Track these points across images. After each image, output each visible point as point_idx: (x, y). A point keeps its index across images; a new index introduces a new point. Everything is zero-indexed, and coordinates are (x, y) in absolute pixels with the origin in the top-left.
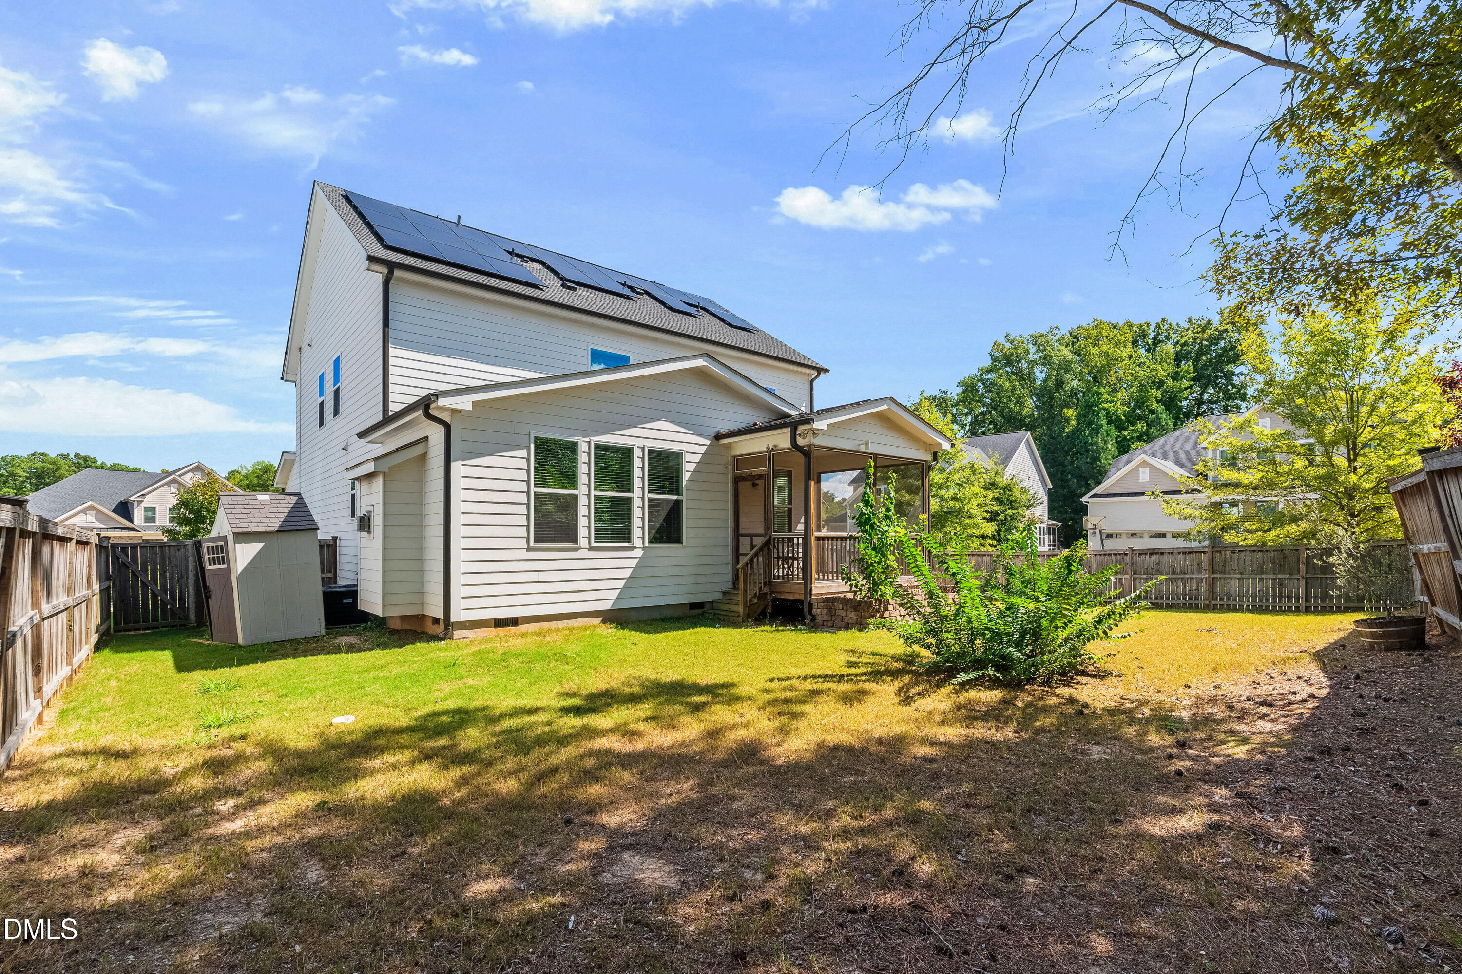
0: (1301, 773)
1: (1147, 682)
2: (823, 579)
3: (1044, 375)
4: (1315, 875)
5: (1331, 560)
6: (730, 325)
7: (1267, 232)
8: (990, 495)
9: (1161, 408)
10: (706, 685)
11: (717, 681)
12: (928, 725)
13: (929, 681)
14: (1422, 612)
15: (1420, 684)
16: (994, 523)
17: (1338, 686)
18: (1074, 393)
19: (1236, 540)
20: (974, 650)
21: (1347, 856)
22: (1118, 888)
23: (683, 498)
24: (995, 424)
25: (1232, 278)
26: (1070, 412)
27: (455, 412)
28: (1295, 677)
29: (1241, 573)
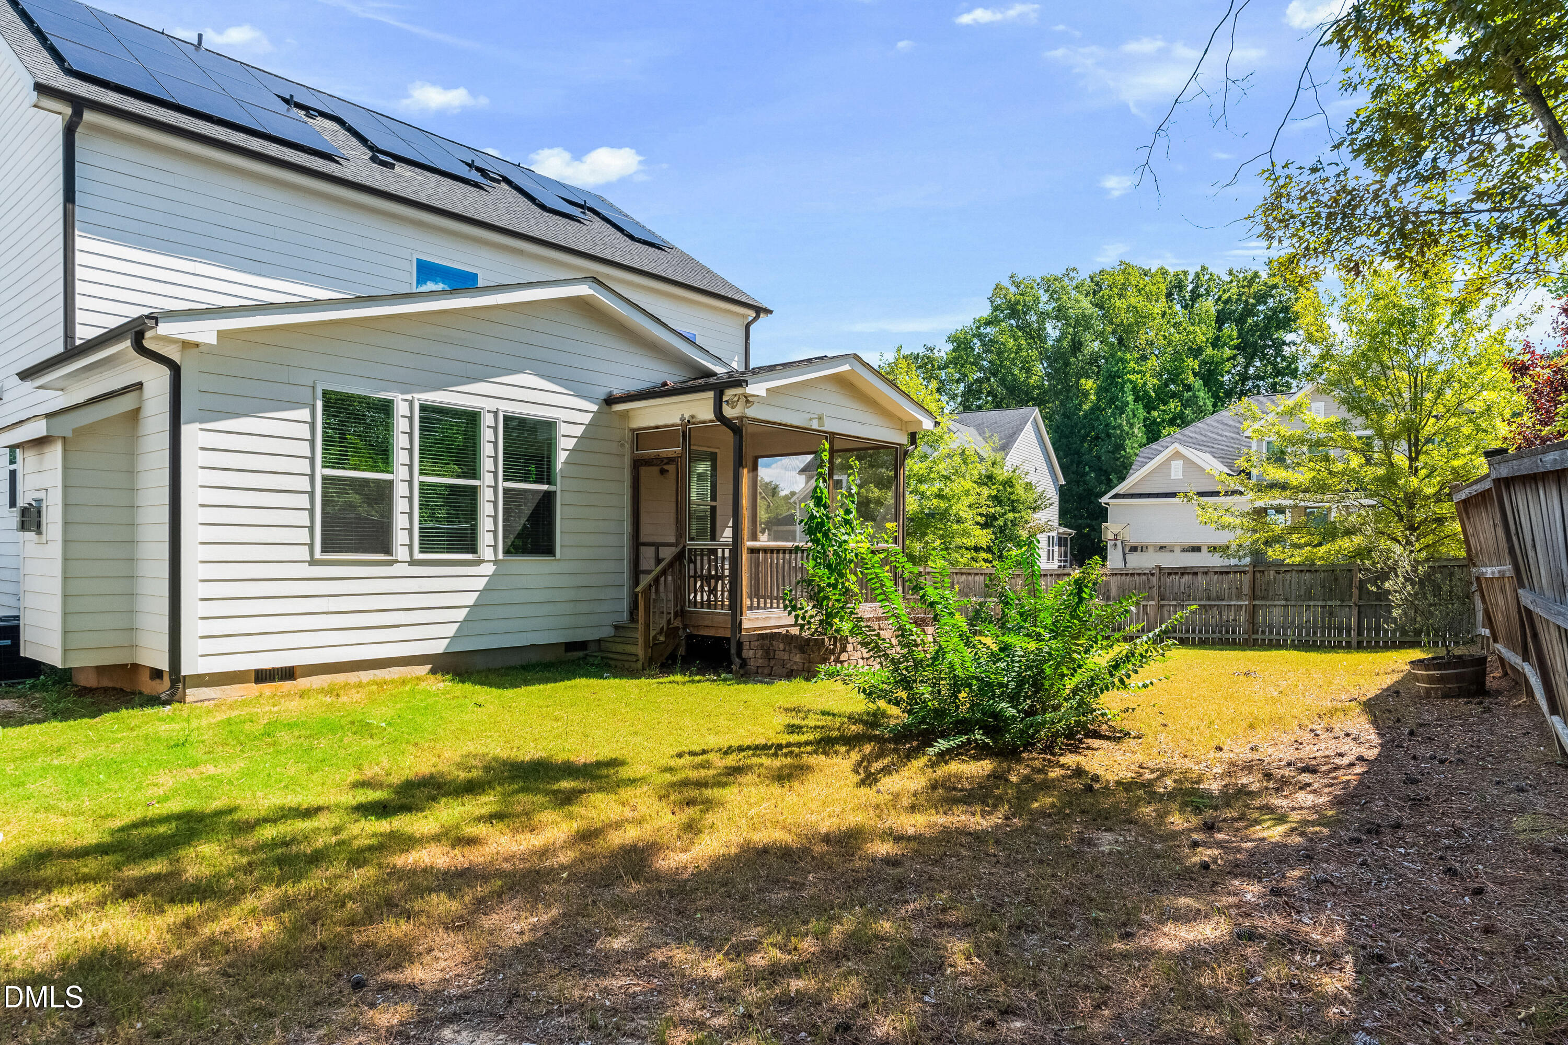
0: (1345, 861)
1: (1171, 745)
2: (758, 608)
3: (1058, 333)
4: (1357, 992)
5: (1387, 585)
6: (632, 237)
7: (1325, 165)
8: (985, 492)
9: (1198, 383)
10: (585, 765)
11: (601, 758)
12: (893, 813)
13: (896, 751)
14: (1483, 648)
15: (1479, 741)
16: (990, 531)
17: (1389, 745)
18: (1094, 359)
19: (1282, 557)
20: (957, 707)
21: (1394, 965)
22: (1126, 1027)
23: (558, 488)
24: (995, 396)
25: (1284, 222)
26: (1088, 384)
27: (186, 345)
28: (1342, 734)
29: (1286, 600)
